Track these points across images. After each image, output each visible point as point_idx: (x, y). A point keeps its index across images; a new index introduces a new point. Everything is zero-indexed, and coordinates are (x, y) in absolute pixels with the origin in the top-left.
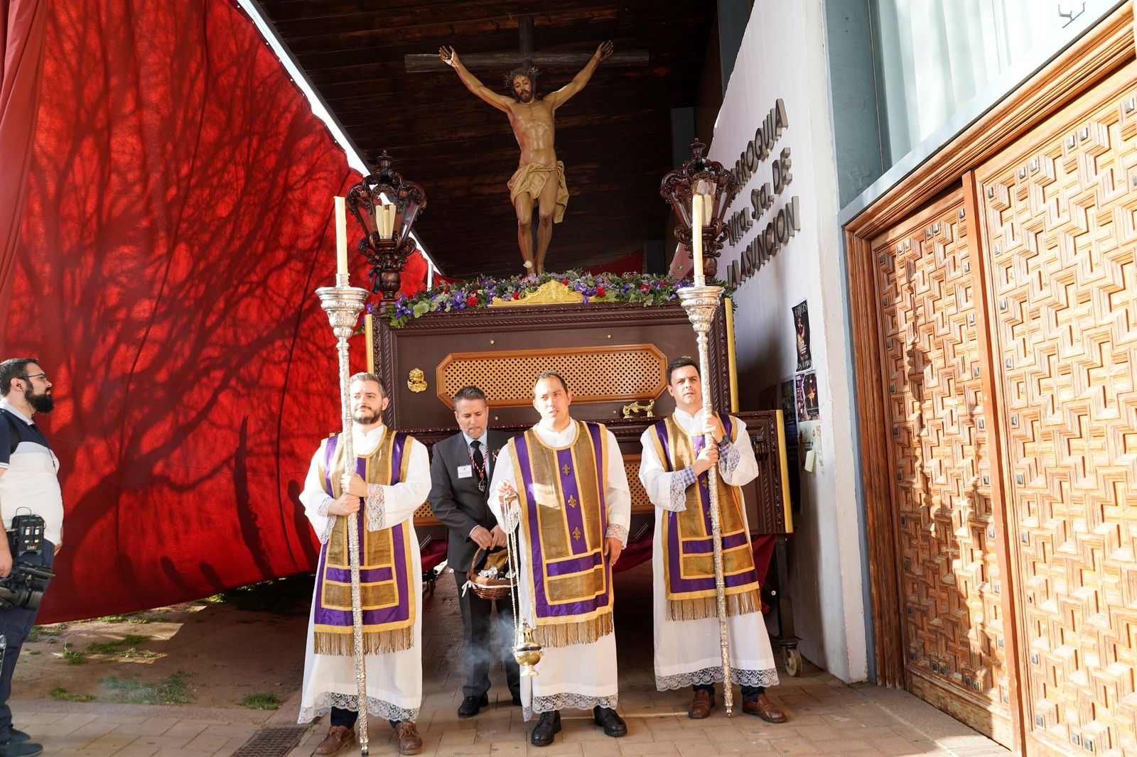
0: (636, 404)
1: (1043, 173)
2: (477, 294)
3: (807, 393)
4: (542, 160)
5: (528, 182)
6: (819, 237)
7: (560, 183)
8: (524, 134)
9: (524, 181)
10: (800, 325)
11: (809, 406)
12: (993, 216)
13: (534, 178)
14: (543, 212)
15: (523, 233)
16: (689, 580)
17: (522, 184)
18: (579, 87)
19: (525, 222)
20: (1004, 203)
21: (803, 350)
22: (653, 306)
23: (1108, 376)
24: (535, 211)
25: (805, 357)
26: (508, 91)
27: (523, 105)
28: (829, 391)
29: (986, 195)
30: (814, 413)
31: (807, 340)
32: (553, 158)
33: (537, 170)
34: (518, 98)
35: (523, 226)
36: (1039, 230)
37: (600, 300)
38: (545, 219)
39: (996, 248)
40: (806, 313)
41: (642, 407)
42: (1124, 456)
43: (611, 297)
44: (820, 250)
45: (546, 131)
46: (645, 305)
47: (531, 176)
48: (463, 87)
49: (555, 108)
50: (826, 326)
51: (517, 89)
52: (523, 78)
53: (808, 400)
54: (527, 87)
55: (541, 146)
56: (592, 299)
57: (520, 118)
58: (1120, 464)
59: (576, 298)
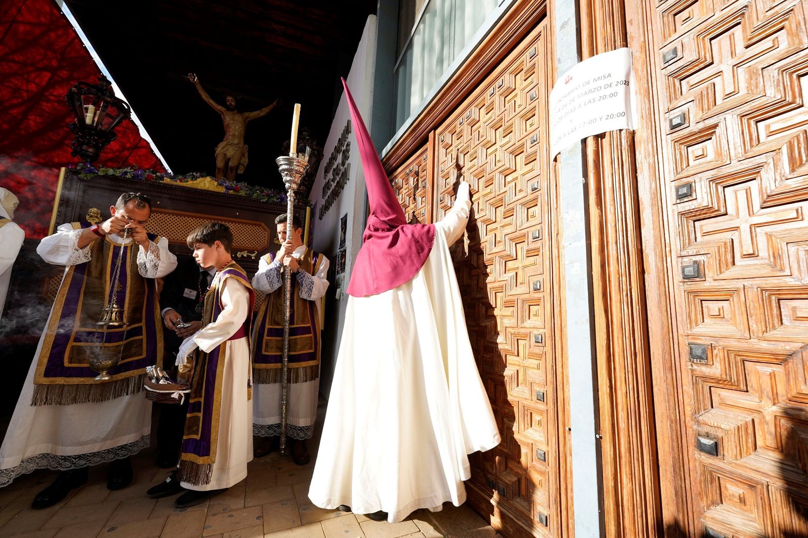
0: (246, 252)
1: (473, 117)
2: (156, 175)
3: (342, 259)
4: (236, 141)
5: (225, 149)
6: (356, 179)
7: (244, 155)
8: (228, 125)
9: (224, 148)
10: (343, 226)
11: (341, 266)
12: (443, 151)
13: (229, 147)
14: (230, 164)
15: (218, 173)
16: (267, 355)
17: (222, 149)
18: (262, 114)
19: (220, 167)
20: (449, 143)
21: (343, 239)
22: (266, 203)
23: (499, 227)
24: (227, 164)
25: (343, 241)
26: (222, 103)
27: (230, 112)
28: (351, 256)
29: (440, 141)
30: (343, 270)
31: (345, 233)
32: (242, 141)
33: (231, 144)
34: (229, 108)
35: (219, 169)
36: (466, 152)
37: (235, 193)
38: (232, 168)
39: (442, 168)
40: (346, 220)
41: (249, 254)
42: (505, 275)
43: (242, 193)
44: (356, 186)
45: (240, 127)
46: (261, 201)
47: (228, 146)
48: (200, 96)
49: (248, 120)
50: (353, 224)
51: (228, 103)
52: (232, 98)
53: (341, 263)
54: (233, 103)
55: (237, 134)
56: (231, 192)
57: (227, 117)
58: (502, 279)
59: (222, 190)
